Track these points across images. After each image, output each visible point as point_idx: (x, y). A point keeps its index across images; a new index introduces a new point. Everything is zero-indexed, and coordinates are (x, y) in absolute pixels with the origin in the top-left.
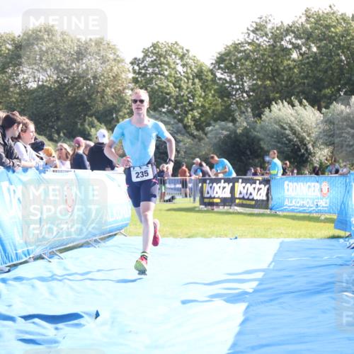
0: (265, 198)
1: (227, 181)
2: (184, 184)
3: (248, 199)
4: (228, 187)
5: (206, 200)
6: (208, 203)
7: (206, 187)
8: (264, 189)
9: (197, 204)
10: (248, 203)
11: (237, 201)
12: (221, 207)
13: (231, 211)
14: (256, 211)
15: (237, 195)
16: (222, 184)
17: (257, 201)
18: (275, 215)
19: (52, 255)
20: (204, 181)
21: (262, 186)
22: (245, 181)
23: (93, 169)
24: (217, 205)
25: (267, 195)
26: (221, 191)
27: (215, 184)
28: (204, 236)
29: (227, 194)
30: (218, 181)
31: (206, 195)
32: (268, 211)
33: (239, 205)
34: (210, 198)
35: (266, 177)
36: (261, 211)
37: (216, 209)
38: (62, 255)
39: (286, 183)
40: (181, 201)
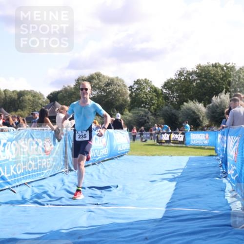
0: (182, 140)
1: (168, 133)
2: (151, 134)
3: (176, 141)
4: (168, 135)
5: (159, 141)
6: (160, 142)
7: (159, 136)
8: (182, 136)
9: (156, 143)
10: (176, 142)
11: (172, 141)
12: (165, 144)
13: (169, 145)
14: (179, 145)
15: (172, 139)
16: (166, 134)
17: (180, 141)
18: (187, 147)
19: (99, 163)
20: (158, 133)
21: (182, 135)
22: (175, 133)
23: (115, 129)
24: (164, 143)
25: (184, 139)
26: (165, 137)
27: (163, 135)
28: (159, 155)
29: (168, 139)
30: (164, 133)
31: (159, 139)
32: (184, 145)
33: (173, 143)
34: (161, 140)
35: (183, 132)
36: (181, 145)
37: (163, 145)
38: (103, 163)
39: (191, 134)
40: (149, 142)
